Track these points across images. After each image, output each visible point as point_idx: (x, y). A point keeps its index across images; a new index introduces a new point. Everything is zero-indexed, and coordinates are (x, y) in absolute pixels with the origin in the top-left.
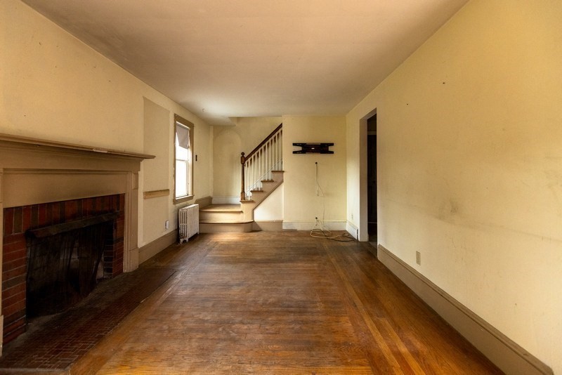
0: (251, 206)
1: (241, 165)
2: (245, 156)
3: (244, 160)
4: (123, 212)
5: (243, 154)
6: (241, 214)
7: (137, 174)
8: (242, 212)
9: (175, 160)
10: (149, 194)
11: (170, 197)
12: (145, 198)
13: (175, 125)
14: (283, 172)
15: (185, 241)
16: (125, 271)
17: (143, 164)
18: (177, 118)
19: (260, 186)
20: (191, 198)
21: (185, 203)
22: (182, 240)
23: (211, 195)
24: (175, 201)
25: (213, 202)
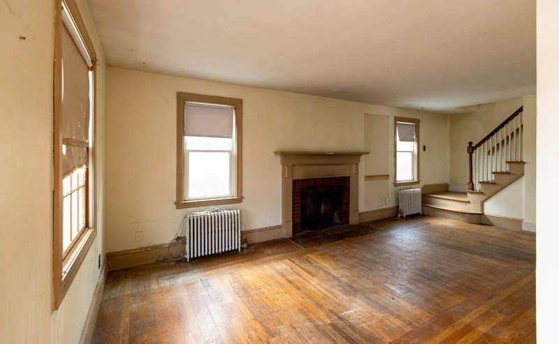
0: (481, 198)
1: (468, 155)
2: (473, 145)
3: (472, 149)
4: (349, 188)
5: (470, 143)
6: (468, 204)
7: (357, 165)
8: (469, 202)
9: (395, 152)
10: (368, 178)
11: (391, 181)
12: (365, 180)
13: (396, 125)
14: (525, 163)
15: (402, 217)
16: (350, 223)
17: (363, 158)
18: (397, 119)
19: (491, 178)
20: (417, 183)
21: (409, 186)
22: (399, 215)
23: (447, 181)
24: (396, 184)
25: (450, 189)
